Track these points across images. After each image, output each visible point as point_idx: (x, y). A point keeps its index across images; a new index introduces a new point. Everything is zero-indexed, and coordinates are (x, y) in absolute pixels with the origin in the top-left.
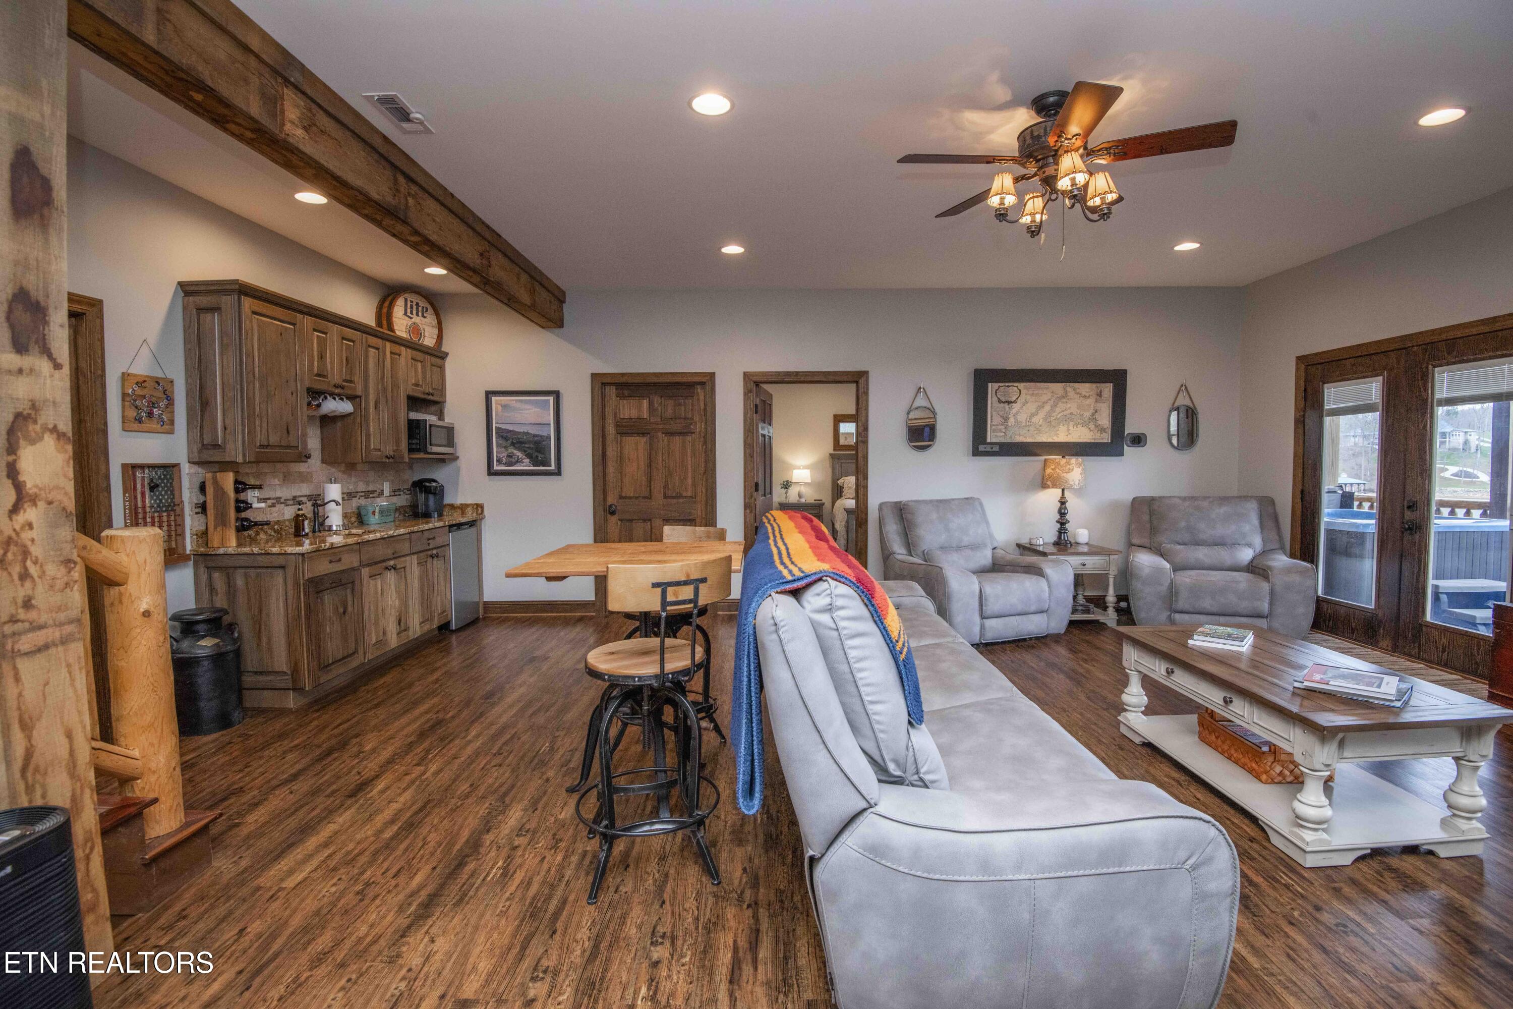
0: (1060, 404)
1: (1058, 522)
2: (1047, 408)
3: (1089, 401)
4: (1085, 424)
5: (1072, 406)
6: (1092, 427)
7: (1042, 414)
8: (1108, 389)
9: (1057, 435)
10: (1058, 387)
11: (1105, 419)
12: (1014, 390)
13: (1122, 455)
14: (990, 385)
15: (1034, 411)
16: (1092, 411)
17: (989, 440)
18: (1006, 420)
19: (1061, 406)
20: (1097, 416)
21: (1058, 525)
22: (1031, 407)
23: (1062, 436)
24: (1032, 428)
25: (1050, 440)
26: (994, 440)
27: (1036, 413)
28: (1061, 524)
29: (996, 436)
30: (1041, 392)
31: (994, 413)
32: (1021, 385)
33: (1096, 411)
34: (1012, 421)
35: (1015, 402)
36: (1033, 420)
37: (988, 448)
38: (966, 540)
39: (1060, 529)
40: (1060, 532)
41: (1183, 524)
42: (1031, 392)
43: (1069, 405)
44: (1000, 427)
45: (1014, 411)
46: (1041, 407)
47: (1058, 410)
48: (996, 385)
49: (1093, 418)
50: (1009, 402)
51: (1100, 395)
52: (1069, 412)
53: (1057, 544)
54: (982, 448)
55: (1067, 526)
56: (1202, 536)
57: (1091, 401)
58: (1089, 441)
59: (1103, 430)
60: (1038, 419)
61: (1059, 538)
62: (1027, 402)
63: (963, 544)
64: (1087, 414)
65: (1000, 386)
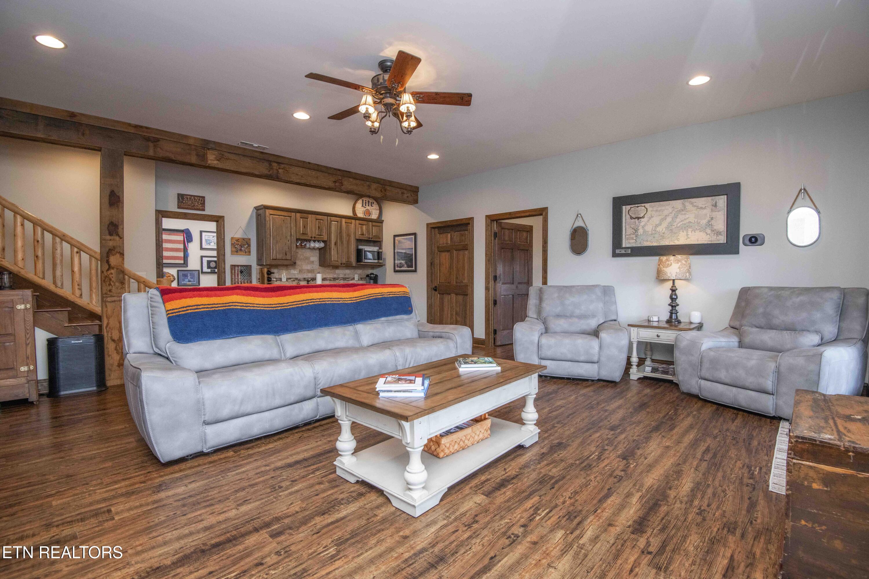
0: (680, 216)
1: (669, 305)
2: (669, 219)
3: (705, 211)
4: (703, 229)
5: (691, 217)
6: (709, 231)
7: (665, 224)
8: (722, 201)
9: (678, 240)
10: (678, 204)
11: (721, 224)
12: (641, 209)
13: (737, 252)
14: (624, 207)
15: (658, 223)
16: (708, 218)
17: (624, 246)
18: (636, 230)
19: (681, 217)
20: (713, 222)
21: (670, 308)
22: (656, 220)
23: (682, 240)
24: (657, 236)
25: (672, 243)
26: (628, 246)
27: (660, 224)
28: (672, 306)
29: (629, 243)
30: (663, 208)
31: (627, 226)
32: (647, 205)
33: (712, 219)
34: (641, 231)
35: (643, 217)
36: (658, 229)
37: (623, 252)
38: (577, 312)
39: (672, 310)
40: (671, 313)
41: (761, 310)
42: (655, 209)
43: (687, 216)
44: (632, 236)
45: (642, 224)
46: (665, 219)
47: (678, 220)
48: (628, 207)
49: (709, 224)
50: (638, 218)
51: (715, 205)
52: (687, 221)
53: (669, 322)
54: (618, 251)
55: (677, 308)
56: (776, 322)
57: (707, 212)
58: (706, 243)
59: (719, 233)
60: (661, 229)
61: (671, 317)
62: (652, 217)
63: (574, 315)
64: (704, 222)
65: (631, 208)
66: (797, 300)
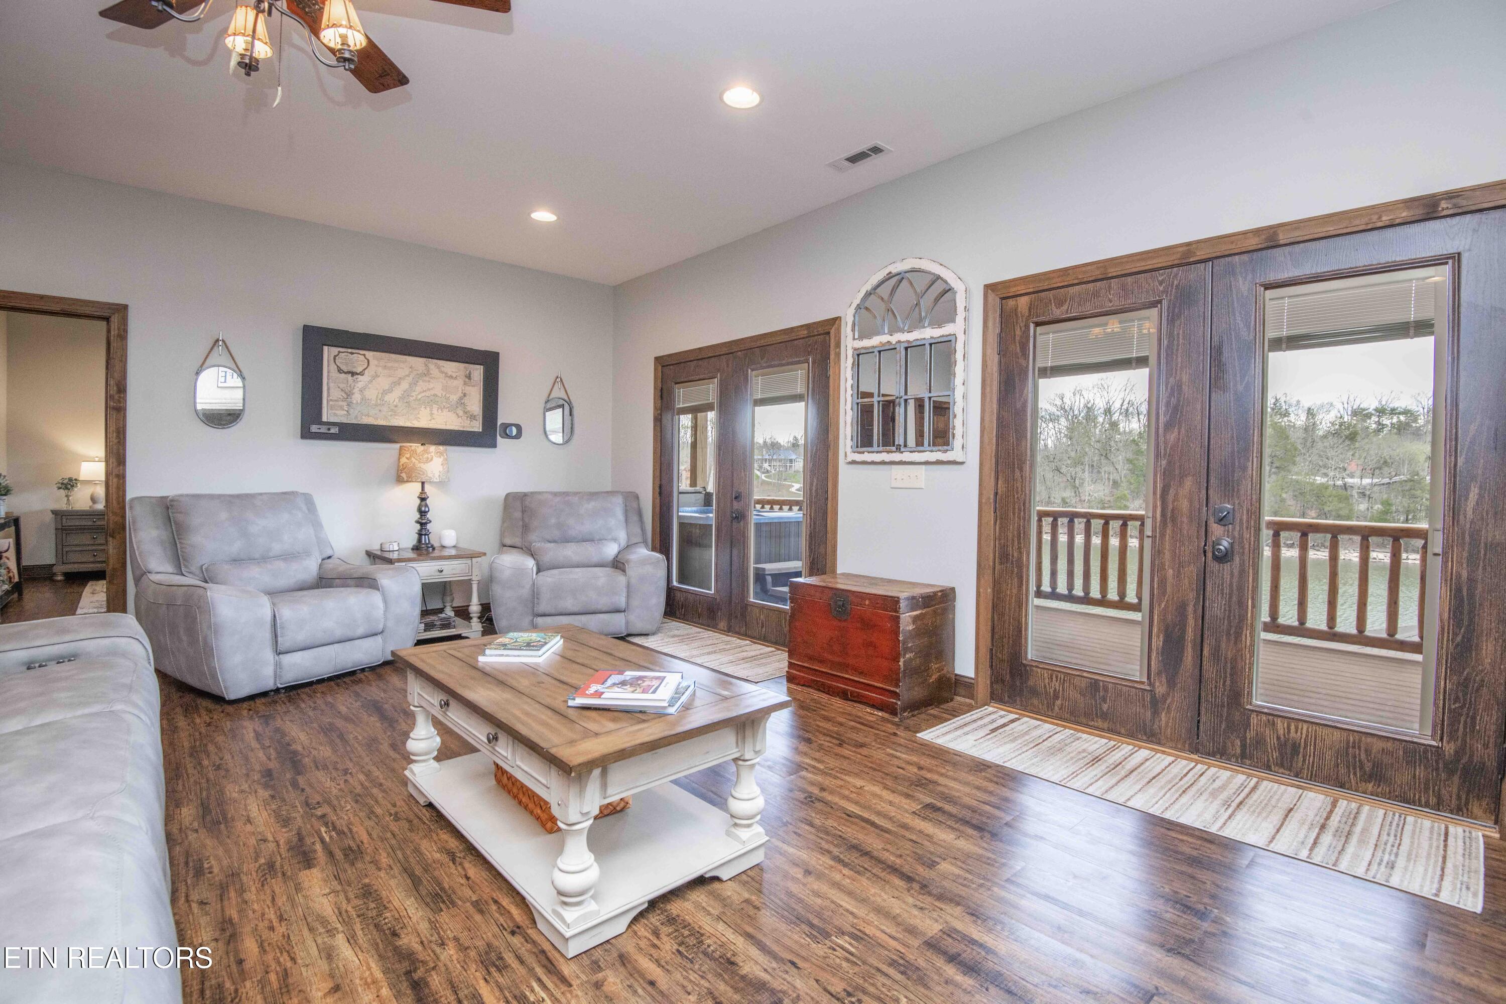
0: (421, 383)
1: (417, 522)
2: (405, 385)
3: (456, 383)
4: (452, 409)
5: (437, 386)
6: (461, 413)
7: (397, 393)
8: (478, 372)
9: (417, 419)
10: (418, 362)
11: (475, 405)
12: (358, 359)
13: (494, 446)
14: (326, 348)
15: (387, 387)
16: (460, 394)
17: (324, 419)
18: (349, 394)
19: (422, 385)
20: (466, 400)
21: (418, 526)
22: (384, 382)
23: (423, 420)
24: (385, 409)
25: (408, 424)
26: (332, 420)
27: (390, 391)
28: (422, 524)
29: (335, 415)
30: (396, 365)
31: (332, 385)
32: (369, 354)
33: (465, 395)
34: (357, 397)
35: (362, 374)
36: (387, 398)
37: (323, 429)
38: (277, 548)
39: (421, 530)
40: (420, 535)
41: (553, 521)
42: (382, 363)
43: (431, 386)
44: (341, 403)
45: (360, 385)
46: (398, 383)
47: (418, 389)
48: (335, 350)
49: (461, 402)
50: (353, 374)
51: (469, 377)
52: (432, 392)
53: (416, 548)
54: (314, 428)
55: (429, 526)
56: (572, 533)
57: (459, 383)
58: (456, 428)
59: (473, 417)
60: (393, 397)
61: (420, 540)
62: (377, 376)
63: (271, 554)
64: (454, 398)
65: (339, 352)
66: (591, 505)
